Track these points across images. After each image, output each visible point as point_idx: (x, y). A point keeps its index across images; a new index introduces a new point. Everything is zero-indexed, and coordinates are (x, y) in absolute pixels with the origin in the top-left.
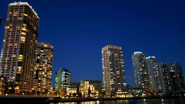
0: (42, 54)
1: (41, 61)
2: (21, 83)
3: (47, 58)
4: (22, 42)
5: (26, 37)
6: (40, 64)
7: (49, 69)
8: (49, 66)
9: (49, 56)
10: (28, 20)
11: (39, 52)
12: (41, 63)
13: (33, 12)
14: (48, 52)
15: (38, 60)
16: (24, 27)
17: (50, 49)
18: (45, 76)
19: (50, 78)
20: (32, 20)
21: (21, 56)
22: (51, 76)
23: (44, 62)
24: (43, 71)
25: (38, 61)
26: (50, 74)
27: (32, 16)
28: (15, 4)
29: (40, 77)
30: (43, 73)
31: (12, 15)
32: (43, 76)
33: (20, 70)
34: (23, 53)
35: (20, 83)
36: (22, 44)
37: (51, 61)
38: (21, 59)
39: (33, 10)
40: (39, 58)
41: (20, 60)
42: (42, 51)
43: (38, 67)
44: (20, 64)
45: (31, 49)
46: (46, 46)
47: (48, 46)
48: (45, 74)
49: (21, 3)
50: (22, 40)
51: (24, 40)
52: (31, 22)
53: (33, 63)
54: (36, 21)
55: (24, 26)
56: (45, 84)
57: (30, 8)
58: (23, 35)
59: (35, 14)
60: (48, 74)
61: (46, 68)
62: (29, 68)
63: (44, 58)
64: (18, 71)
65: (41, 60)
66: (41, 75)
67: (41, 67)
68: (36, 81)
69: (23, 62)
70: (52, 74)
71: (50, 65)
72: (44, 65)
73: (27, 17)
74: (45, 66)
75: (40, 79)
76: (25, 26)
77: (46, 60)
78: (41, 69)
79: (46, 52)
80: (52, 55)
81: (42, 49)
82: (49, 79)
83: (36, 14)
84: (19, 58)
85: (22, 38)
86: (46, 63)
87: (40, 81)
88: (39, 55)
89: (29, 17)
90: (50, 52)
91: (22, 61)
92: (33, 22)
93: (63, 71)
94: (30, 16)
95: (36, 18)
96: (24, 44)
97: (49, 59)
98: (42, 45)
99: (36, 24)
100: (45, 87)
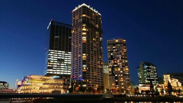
0: (115, 50)
1: (114, 58)
2: (88, 80)
3: (121, 54)
4: (83, 42)
5: (87, 36)
6: (114, 60)
7: (125, 64)
8: (124, 62)
9: (122, 51)
10: (86, 20)
11: (112, 49)
12: (116, 59)
13: (91, 11)
14: (120, 47)
15: (112, 56)
16: (84, 28)
17: (122, 43)
18: (121, 72)
19: (127, 73)
20: (92, 19)
21: (84, 54)
22: (127, 72)
23: (118, 58)
24: (118, 67)
25: (112, 58)
26: (127, 69)
27: (91, 15)
28: (76, 9)
29: (116, 74)
30: (119, 69)
31: (74, 19)
32: (119, 73)
33: (85, 68)
34: (86, 52)
35: (86, 81)
36: (84, 44)
37: (125, 56)
38: (85, 58)
39: (92, 9)
40: (112, 54)
41: (83, 59)
42: (114, 47)
43: (113, 64)
44: (84, 62)
45: (95, 47)
46: (117, 41)
47: (120, 40)
48: (121, 70)
49: (80, 6)
50: (83, 40)
51: (85, 40)
52: (92, 21)
53: (99, 60)
54: (97, 18)
55: (83, 26)
56: (122, 81)
57: (87, 8)
58: (84, 36)
59: (95, 11)
60: (124, 70)
61: (121, 64)
62: (95, 66)
63: (118, 54)
64: (83, 69)
65: (114, 56)
66: (117, 72)
67: (115, 64)
68: (113, 78)
69: (87, 60)
70: (129, 69)
71: (124, 60)
72: (118, 61)
73: (85, 17)
74: (120, 62)
75: (116, 75)
76: (85, 26)
77: (120, 56)
78: (115, 65)
79: (118, 48)
80: (125, 50)
81: (114, 45)
82: (126, 75)
83: (97, 12)
84: (83, 57)
85: (83, 38)
86: (120, 59)
87: (117, 78)
88: (112, 52)
89: (87, 16)
90: (122, 46)
91: (85, 59)
92: (94, 20)
93: (145, 65)
94: (89, 15)
95: (97, 15)
96: (86, 43)
97: (123, 54)
98: (114, 41)
99: (98, 22)
100: (123, 84)
